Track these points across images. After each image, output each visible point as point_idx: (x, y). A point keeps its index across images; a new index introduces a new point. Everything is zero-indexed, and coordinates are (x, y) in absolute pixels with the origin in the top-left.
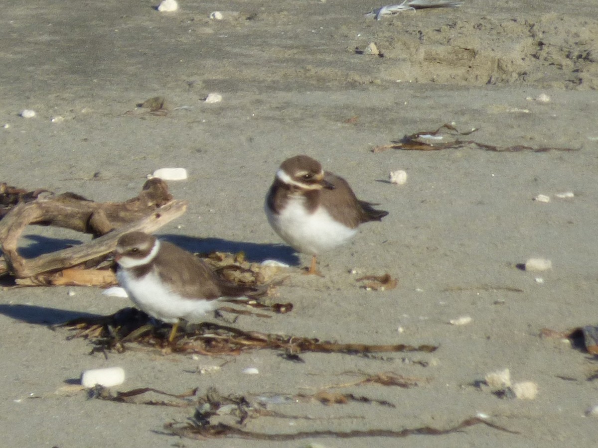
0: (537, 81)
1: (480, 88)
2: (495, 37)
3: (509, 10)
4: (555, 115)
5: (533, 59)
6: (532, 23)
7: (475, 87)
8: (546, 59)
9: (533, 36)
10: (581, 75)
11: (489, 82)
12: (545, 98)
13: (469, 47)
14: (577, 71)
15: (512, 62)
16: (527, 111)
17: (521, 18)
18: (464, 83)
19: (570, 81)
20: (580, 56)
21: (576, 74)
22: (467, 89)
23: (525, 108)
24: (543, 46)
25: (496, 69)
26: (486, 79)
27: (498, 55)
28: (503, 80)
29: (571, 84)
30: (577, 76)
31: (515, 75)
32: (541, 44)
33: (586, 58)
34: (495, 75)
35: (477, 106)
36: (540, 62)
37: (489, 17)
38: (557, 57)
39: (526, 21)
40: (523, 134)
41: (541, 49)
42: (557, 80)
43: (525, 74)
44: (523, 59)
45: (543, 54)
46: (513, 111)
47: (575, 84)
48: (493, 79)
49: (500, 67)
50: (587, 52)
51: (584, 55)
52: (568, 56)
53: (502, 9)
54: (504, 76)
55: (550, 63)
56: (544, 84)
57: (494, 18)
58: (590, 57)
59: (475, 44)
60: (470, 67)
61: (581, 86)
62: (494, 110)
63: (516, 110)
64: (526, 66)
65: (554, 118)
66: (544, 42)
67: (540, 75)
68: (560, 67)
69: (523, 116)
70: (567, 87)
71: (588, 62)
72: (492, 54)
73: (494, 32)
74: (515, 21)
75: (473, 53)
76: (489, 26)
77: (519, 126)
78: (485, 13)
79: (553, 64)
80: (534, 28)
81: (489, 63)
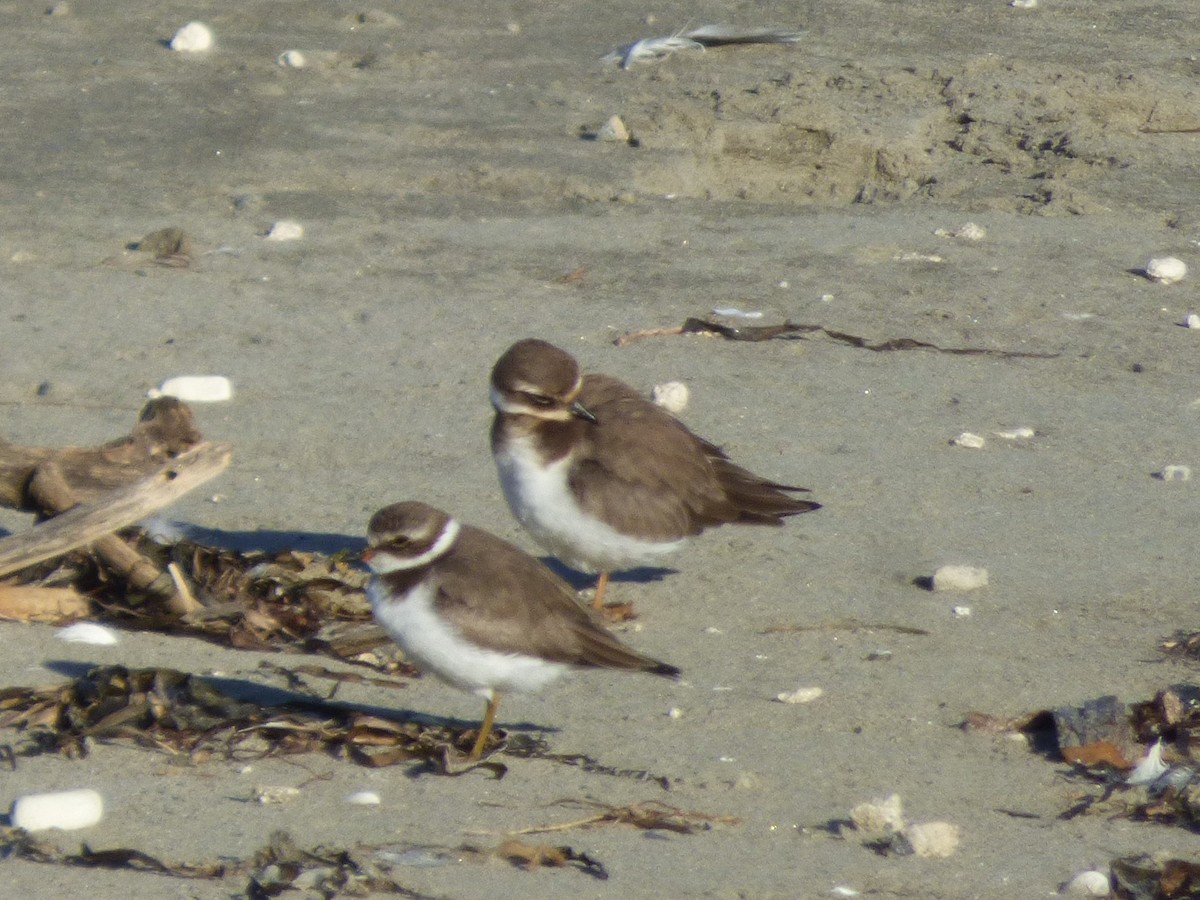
0: (960, 195)
1: (841, 211)
2: (871, 105)
3: (899, 48)
4: (995, 269)
5: (951, 151)
6: (946, 75)
7: (829, 208)
8: (975, 152)
9: (949, 103)
10: (1048, 184)
11: (859, 198)
12: (974, 232)
13: (818, 126)
14: (1041, 176)
15: (906, 157)
16: (937, 259)
17: (925, 64)
18: (806, 200)
19: (1025, 197)
20: (1047, 146)
21: (1037, 183)
22: (812, 212)
23: (933, 253)
24: (971, 124)
25: (873, 170)
26: (851, 193)
27: (879, 142)
28: (886, 194)
29: (1029, 203)
30: (1041, 186)
31: (912, 184)
32: (965, 120)
33: (1060, 150)
34: (871, 183)
35: (832, 248)
36: (966, 156)
37: (858, 64)
38: (999, 146)
39: (935, 72)
40: (928, 307)
41: (966, 131)
42: (998, 194)
43: (932, 181)
44: (929, 151)
45: (971, 140)
46: (907, 258)
47: (1037, 203)
48: (867, 193)
49: (880, 168)
50: (1061, 137)
51: (1056, 143)
52: (1021, 145)
53: (885, 47)
54: (889, 187)
55: (984, 158)
56: (972, 203)
57: (869, 66)
58: (1068, 148)
59: (829, 121)
60: (818, 167)
61: (1049, 206)
62: (869, 257)
63: (914, 256)
64: (934, 164)
65: (994, 275)
66: (972, 115)
67: (964, 184)
68: (1006, 167)
69: (930, 267)
70: (1020, 209)
71: (1063, 158)
72: (866, 140)
73: (869, 94)
74: (911, 71)
75: (826, 138)
76: (858, 82)
77: (920, 291)
78: (849, 55)
79: (990, 161)
80: (953, 85)
81: (859, 160)
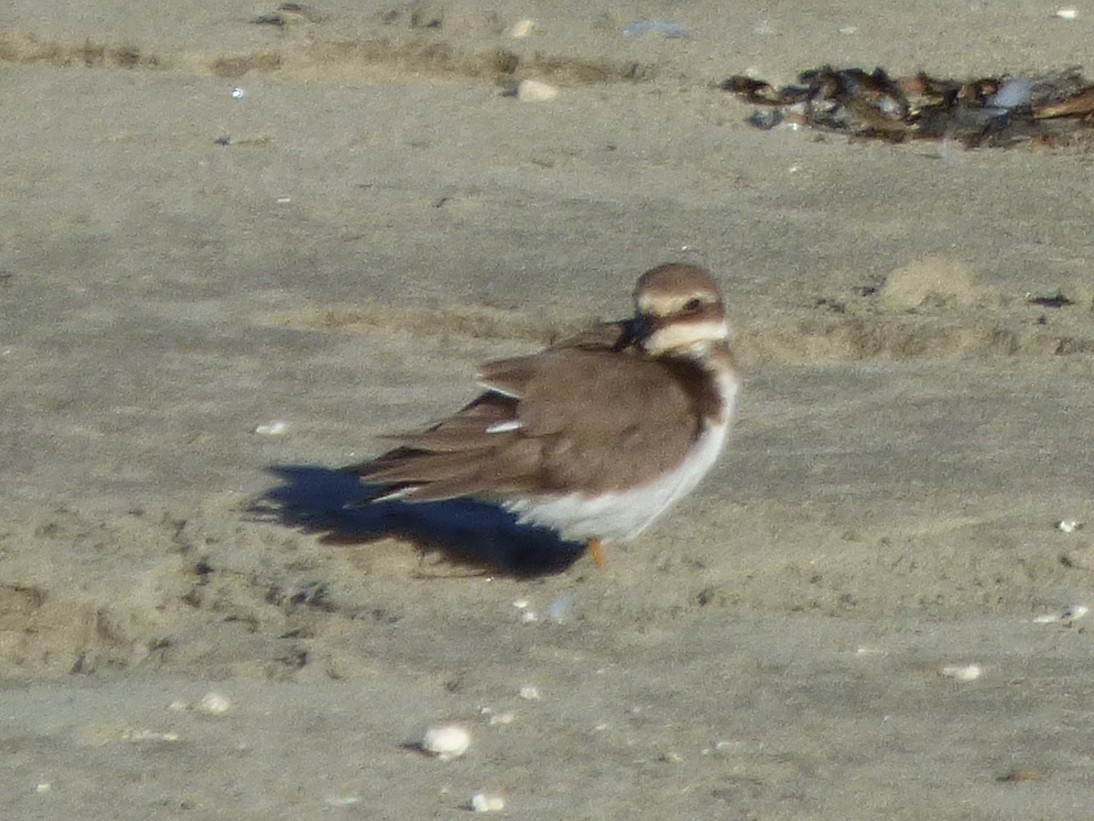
0: (199, 661)
1: (58, 683)
2: (91, 556)
3: (125, 486)
4: (242, 746)
5: (186, 608)
6: (178, 518)
7: (42, 680)
8: (216, 607)
9: (185, 550)
10: (306, 643)
11: (78, 668)
12: (217, 703)
13: (28, 583)
14: (294, 634)
15: (134, 617)
16: (172, 737)
17: (155, 505)
18: (16, 671)
19: (277, 660)
20: (300, 598)
21: (290, 642)
22: (22, 684)
23: (168, 731)
24: (210, 574)
25: (93, 634)
26: (70, 661)
27: (99, 598)
28: (111, 662)
29: (281, 668)
30: (294, 646)
31: (141, 649)
32: (203, 570)
33: (316, 602)
34: (94, 649)
35: (48, 726)
36: (202, 615)
37: (74, 508)
38: (245, 600)
39: (166, 515)
40: (164, 796)
41: (203, 584)
42: (243, 657)
43: (165, 644)
44: (161, 608)
45: (210, 593)
46: (138, 736)
47: (290, 668)
48: (88, 660)
49: (105, 632)
50: (316, 587)
51: (310, 594)
52: (271, 598)
53: (105, 486)
54: (115, 653)
55: (226, 615)
56: (215, 668)
57: (88, 509)
58: (326, 599)
59: (41, 571)
60: (29, 631)
61: (304, 670)
62: (95, 736)
63: (146, 734)
64: (171, 622)
65: (243, 753)
66: (210, 563)
67: (202, 646)
68: (253, 623)
69: (165, 747)
70: (270, 674)
71: (318, 612)
72: (84, 598)
73: (88, 543)
74: (138, 513)
75: (37, 596)
76: (75, 530)
77: (154, 775)
78: (61, 497)
79: (232, 619)
80: (188, 529)
81: (77, 622)
